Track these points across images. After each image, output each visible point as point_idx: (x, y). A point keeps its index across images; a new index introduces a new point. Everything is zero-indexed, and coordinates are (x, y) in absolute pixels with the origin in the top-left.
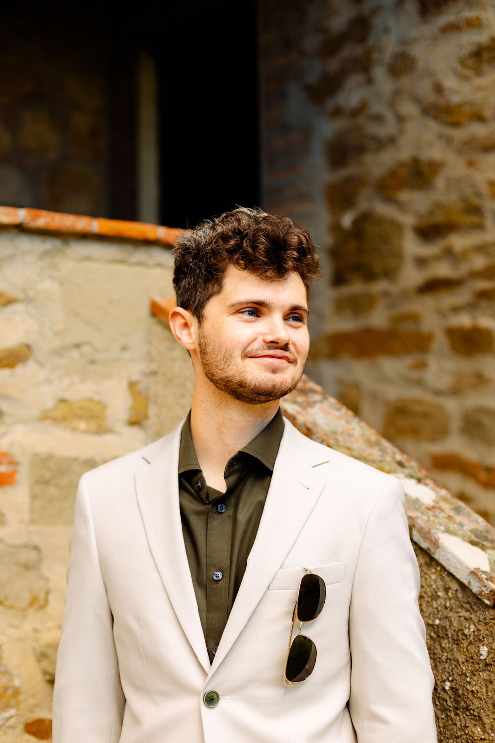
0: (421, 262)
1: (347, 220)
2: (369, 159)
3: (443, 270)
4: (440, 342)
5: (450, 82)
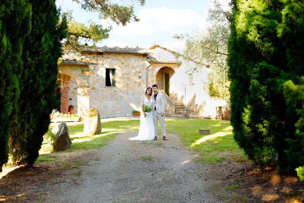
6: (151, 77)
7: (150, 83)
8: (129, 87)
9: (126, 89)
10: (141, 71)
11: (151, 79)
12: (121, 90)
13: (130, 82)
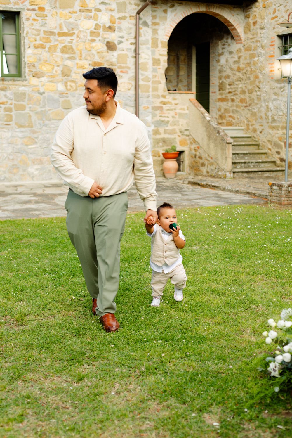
0: (228, 89)
1: (221, 82)
2: (223, 73)
3: (230, 90)
4: (230, 100)
5: (232, 65)
6: (150, 46)
7: (146, 69)
8: (72, 81)
9: (61, 87)
10: (116, 25)
11: (150, 53)
12: (42, 91)
13: (77, 61)
